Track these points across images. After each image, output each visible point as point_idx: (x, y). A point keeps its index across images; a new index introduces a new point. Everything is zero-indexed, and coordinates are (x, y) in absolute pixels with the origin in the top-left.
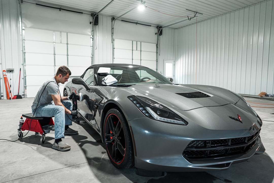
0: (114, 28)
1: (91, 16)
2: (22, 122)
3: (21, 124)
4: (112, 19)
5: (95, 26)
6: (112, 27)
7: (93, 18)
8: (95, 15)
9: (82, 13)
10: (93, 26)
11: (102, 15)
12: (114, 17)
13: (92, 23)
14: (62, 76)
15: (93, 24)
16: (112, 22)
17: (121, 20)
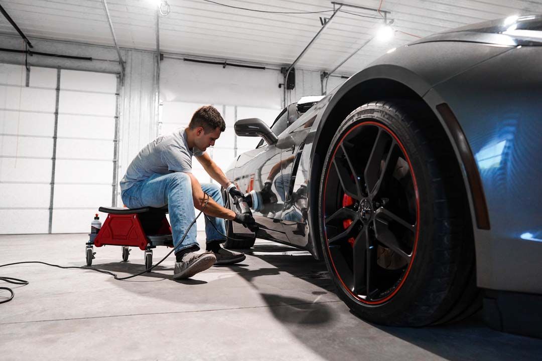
0: (326, 92)
1: (282, 72)
2: (96, 226)
3: (95, 231)
4: (321, 75)
5: (289, 91)
6: (322, 91)
7: (285, 77)
8: (287, 70)
9: (264, 68)
10: (285, 92)
11: (302, 70)
12: (326, 72)
13: (282, 86)
14: (203, 133)
15: (285, 88)
16: (322, 81)
17: (341, 75)
